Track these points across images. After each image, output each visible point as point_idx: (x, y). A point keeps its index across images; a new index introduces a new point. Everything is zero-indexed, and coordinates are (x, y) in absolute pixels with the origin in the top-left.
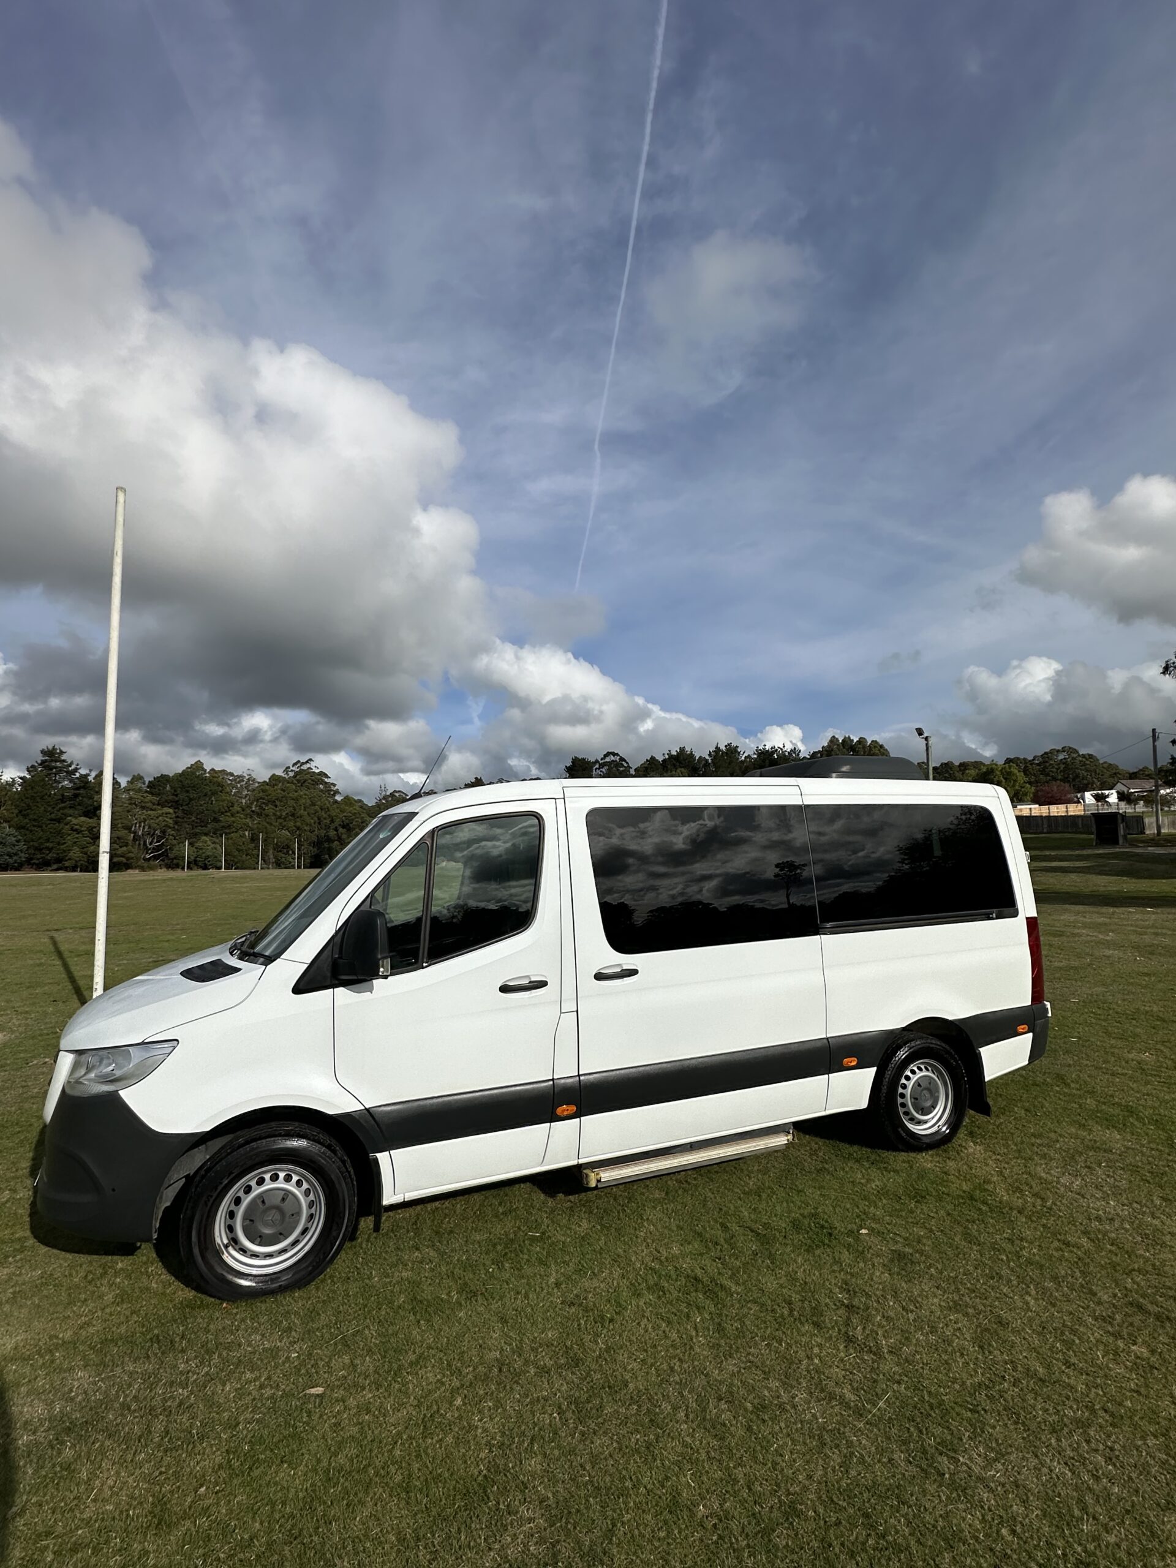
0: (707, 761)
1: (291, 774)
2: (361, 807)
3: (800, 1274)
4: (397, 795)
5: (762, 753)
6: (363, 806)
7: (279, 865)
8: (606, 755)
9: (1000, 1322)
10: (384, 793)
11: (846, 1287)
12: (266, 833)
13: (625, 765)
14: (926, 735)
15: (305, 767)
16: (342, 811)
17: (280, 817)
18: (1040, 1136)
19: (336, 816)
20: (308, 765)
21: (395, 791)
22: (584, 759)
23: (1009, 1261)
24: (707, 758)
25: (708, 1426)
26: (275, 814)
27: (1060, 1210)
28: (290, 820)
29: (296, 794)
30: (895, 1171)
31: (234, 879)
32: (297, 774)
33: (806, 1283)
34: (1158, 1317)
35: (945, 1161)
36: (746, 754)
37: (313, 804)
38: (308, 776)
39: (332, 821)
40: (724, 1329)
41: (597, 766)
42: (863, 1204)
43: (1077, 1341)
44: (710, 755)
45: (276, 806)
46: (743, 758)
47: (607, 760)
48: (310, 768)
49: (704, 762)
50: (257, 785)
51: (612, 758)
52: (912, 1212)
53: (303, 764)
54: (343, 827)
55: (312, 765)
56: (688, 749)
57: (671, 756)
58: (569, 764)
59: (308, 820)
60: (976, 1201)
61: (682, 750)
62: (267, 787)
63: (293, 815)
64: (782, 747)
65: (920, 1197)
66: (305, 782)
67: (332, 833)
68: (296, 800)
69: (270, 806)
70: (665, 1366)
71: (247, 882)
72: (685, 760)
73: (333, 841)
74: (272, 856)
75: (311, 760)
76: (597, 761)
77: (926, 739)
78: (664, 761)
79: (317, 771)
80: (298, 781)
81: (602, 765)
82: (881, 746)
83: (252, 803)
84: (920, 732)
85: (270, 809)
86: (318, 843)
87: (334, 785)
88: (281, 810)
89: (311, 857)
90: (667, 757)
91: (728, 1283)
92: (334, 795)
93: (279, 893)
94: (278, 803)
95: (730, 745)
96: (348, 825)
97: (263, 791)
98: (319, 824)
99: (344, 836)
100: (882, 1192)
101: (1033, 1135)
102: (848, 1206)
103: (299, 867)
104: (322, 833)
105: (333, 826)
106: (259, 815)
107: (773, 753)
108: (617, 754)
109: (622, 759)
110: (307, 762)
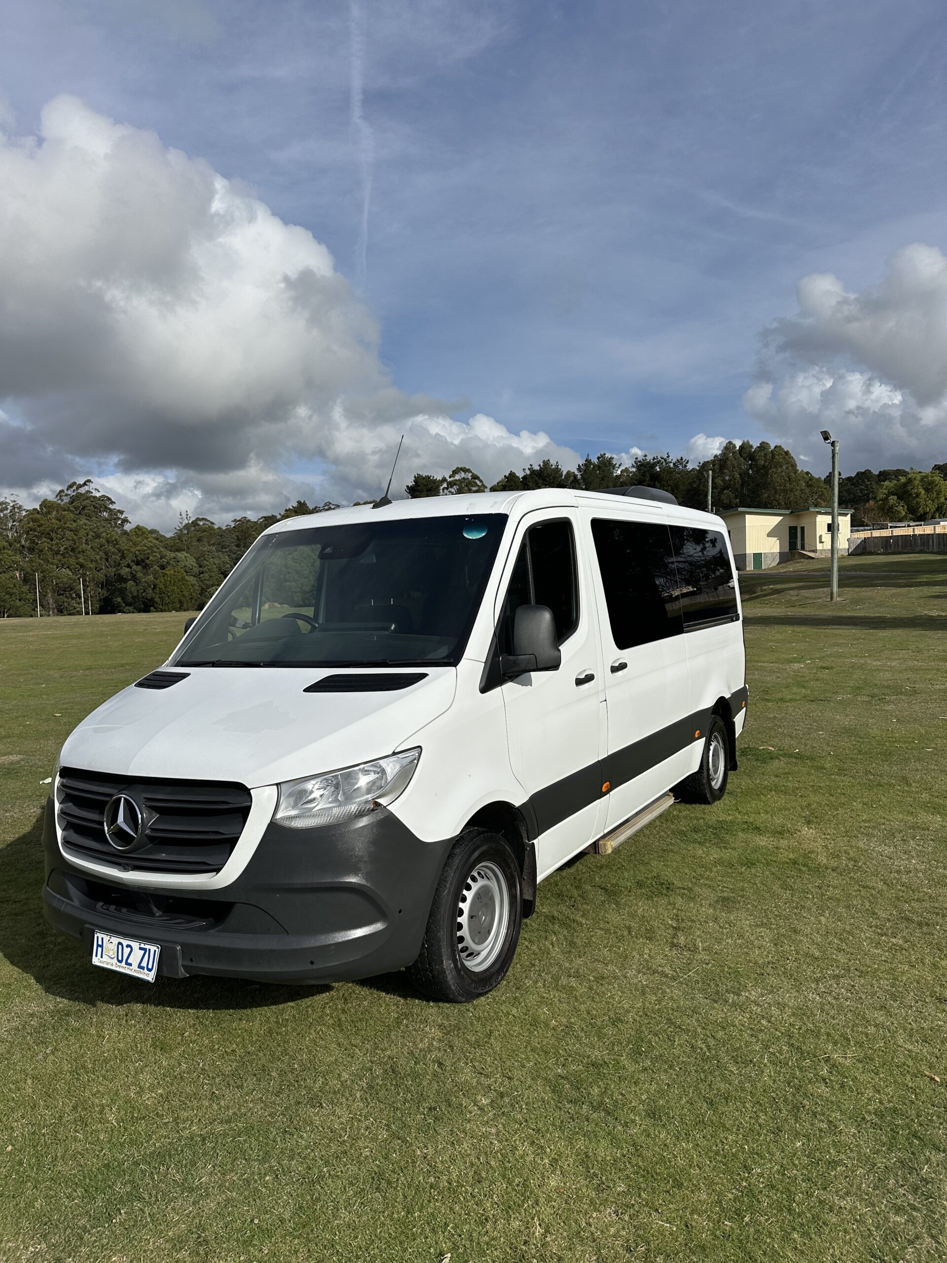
0: (575, 476)
1: (66, 500)
2: (157, 539)
3: (640, 911)
4: (201, 523)
5: (642, 465)
6: (159, 538)
7: (60, 611)
8: (455, 472)
9: (795, 931)
10: (186, 522)
11: (676, 918)
12: (42, 572)
13: (478, 483)
14: (832, 440)
15: (82, 490)
16: (135, 544)
17: (57, 553)
18: (869, 821)
19: (128, 550)
20: (86, 488)
21: (198, 519)
22: (429, 477)
23: (813, 898)
24: (576, 473)
25: (560, 989)
26: (50, 549)
27: (868, 868)
28: (70, 556)
29: (75, 524)
30: (732, 848)
31: (14, 628)
32: (73, 500)
33: (644, 917)
34: (920, 925)
35: (778, 841)
36: (623, 468)
37: (98, 536)
38: (88, 501)
39: (123, 557)
40: (575, 943)
41: (445, 485)
42: (700, 871)
43: (851, 938)
44: (579, 469)
45: (52, 540)
46: (619, 472)
47: (457, 477)
48: (88, 492)
49: (572, 478)
50: (24, 513)
51: (463, 475)
52: (742, 873)
53: (80, 486)
54: (138, 564)
55: (91, 487)
56: (553, 462)
57: (533, 472)
58: (411, 483)
59: (93, 555)
60: (798, 864)
61: (546, 463)
62: (38, 516)
63: (73, 550)
64: (665, 457)
65: (750, 864)
66: (84, 508)
67: (125, 571)
68: (75, 531)
69: (44, 539)
70: (527, 963)
71: (31, 631)
72: (549, 476)
73: (126, 581)
74: (51, 601)
75: (89, 481)
76: (444, 480)
77: (833, 444)
78: (524, 478)
79: (98, 495)
80: (76, 508)
81: (451, 484)
82: (787, 453)
83: (20, 536)
84: (826, 436)
85: (44, 543)
86: (106, 584)
87: (122, 512)
88: (57, 544)
89: (100, 600)
90: (528, 472)
91: (580, 919)
92: (122, 525)
93: (74, 641)
94: (53, 535)
95: (603, 456)
96: (143, 561)
97: (34, 520)
98: (107, 560)
99: (139, 575)
100: (717, 862)
101: (865, 821)
102: (687, 871)
103: (87, 613)
104: (112, 571)
105: (124, 563)
106: (31, 550)
107: (655, 465)
108: (468, 471)
109: (475, 477)
110: (85, 484)
